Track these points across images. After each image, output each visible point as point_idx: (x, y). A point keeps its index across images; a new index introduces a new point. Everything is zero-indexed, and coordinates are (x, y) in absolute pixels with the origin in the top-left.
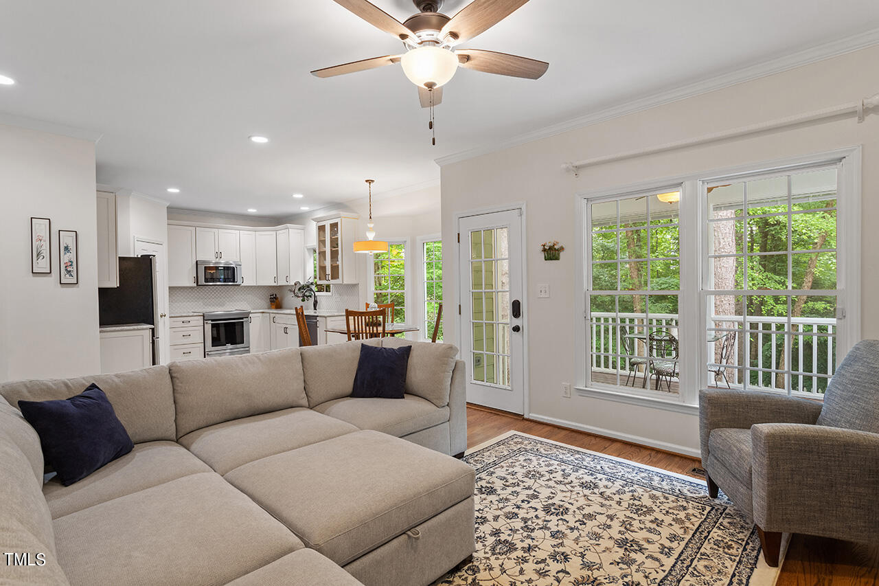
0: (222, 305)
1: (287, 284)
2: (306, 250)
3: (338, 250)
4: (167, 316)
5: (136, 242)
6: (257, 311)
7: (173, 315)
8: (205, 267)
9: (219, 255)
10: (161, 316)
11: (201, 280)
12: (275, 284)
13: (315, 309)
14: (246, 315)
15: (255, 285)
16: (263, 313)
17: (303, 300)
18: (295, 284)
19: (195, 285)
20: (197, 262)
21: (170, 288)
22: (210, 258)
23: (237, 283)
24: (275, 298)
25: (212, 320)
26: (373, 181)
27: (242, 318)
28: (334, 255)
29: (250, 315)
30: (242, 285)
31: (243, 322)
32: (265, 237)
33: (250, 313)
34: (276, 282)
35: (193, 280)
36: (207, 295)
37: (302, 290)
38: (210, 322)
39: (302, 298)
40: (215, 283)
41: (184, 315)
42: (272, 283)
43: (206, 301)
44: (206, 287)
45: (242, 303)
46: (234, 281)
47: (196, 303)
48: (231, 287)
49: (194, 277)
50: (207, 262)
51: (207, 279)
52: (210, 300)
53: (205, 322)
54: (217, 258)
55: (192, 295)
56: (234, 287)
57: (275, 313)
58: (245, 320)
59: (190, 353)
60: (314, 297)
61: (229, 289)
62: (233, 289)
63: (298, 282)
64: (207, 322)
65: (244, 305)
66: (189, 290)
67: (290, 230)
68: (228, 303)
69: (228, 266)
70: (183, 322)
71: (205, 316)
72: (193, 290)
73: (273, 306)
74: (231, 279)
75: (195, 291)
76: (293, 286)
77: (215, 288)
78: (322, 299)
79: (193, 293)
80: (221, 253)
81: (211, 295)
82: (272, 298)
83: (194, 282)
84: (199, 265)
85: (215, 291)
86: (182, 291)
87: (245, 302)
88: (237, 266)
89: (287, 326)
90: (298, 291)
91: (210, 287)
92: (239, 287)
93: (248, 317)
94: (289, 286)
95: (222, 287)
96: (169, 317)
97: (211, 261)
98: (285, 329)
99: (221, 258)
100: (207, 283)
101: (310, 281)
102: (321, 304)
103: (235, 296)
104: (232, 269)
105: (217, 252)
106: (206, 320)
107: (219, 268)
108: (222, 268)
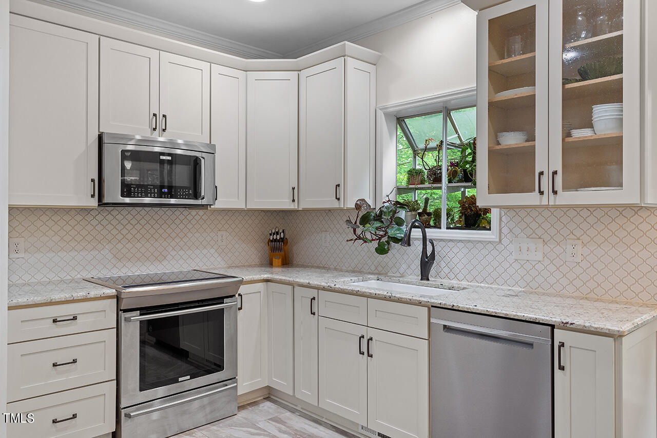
1: (335, 205)
2: (381, 114)
6: (257, 277)
7: (22, 300)
8: (123, 152)
9: (159, 122)
11: (113, 193)
12: (293, 206)
13: (425, 276)
14: (229, 291)
15: (243, 206)
16: (267, 281)
17: (381, 250)
18: (358, 207)
19: (94, 203)
20: (100, 138)
22: (135, 130)
23: (204, 202)
24: (282, 240)
25: (144, 310)
27: (220, 300)
29: (242, 289)
30: (218, 205)
31: (222, 310)
33: (241, 282)
34: (294, 201)
35: (88, 188)
36: (124, 232)
37: (378, 224)
38: (136, 317)
39: (375, 244)
40: (147, 200)
41: (57, 297)
42: (285, 204)
43: (120, 246)
44: (125, 211)
45: (205, 251)
46: (196, 195)
47: (95, 253)
48: (186, 212)
49: (93, 180)
50: (127, 138)
51: (127, 189)
52: (129, 246)
53: (124, 315)
54: (154, 129)
55: (84, 233)
56: (194, 212)
57: (318, 288)
58: (227, 303)
59: (75, 416)
60: (421, 242)
61: (182, 217)
62: (190, 217)
63: (363, 200)
64: (128, 315)
65: (219, 259)
66: (79, 218)
67: (349, 60)
68: (173, 253)
69: (179, 152)
70: (55, 321)
71: (118, 298)
72: (89, 218)
73: (277, 261)
74: (189, 188)
75: (94, 222)
76: (349, 210)
77: (143, 211)
78: (447, 249)
79: (89, 227)
80: (164, 116)
81: (134, 232)
82: (275, 240)
83: (93, 196)
84: (106, 148)
85: (143, 222)
86: (56, 218)
87: (212, 251)
88: (204, 155)
89: (371, 333)
90: (365, 220)
91: (134, 211)
92: (201, 212)
93: (234, 296)
94: (341, 210)
95: (161, 211)
96: (10, 308)
97: (138, 137)
98: (364, 342)
99: (164, 130)
100: (127, 200)
101: (392, 198)
102: (443, 264)
103: (190, 235)
104: (195, 163)
105: (155, 115)
106: (125, 311)
107: (162, 157)
108: (169, 158)
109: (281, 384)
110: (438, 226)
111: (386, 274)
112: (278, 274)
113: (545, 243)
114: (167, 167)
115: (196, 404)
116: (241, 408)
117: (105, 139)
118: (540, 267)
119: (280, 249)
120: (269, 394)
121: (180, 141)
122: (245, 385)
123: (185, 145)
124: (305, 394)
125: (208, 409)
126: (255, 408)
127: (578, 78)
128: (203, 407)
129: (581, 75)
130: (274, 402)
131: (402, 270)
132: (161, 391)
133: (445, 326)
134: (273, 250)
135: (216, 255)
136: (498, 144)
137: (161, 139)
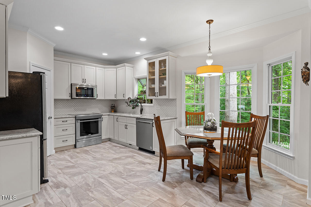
0: (85, 110)
1: (123, 98)
3: (166, 77)
4: (53, 118)
5: (31, 66)
6: (106, 114)
7: (57, 117)
8: (76, 88)
9: (84, 81)
10: (49, 118)
11: (74, 96)
12: (115, 99)
13: (141, 113)
14: (100, 117)
15: (104, 99)
16: (109, 115)
17: (133, 108)
18: (128, 99)
19: (70, 98)
20: (71, 84)
21: (55, 100)
22: (79, 82)
23: (94, 98)
24: (114, 106)
25: (81, 120)
26: (212, 21)
27: (98, 119)
28: (162, 80)
29: (103, 117)
30: (98, 98)
31: (98, 121)
32: (111, 71)
33: (102, 115)
34: (115, 97)
35: (69, 95)
36: (77, 104)
37: (133, 103)
38: (79, 121)
39: (132, 107)
40: (82, 97)
41: (63, 117)
42: (113, 98)
43: (76, 107)
44: (77, 100)
45: (95, 109)
46: (93, 96)
47: (70, 109)
48: (91, 100)
49: (70, 93)
50: (77, 85)
51: (77, 95)
52: (78, 107)
53: (76, 121)
54: (83, 82)
55: (68, 104)
56: (93, 100)
57: (118, 116)
58: (99, 119)
59: (67, 140)
60: (140, 106)
61: (90, 101)
62: (92, 101)
63: (130, 97)
64: (77, 121)
65: (99, 111)
66: (66, 101)
67: (126, 67)
68: (88, 109)
69: (89, 87)
70: (63, 121)
71: (75, 117)
72: (69, 101)
73: (113, 111)
74: (91, 95)
75: (70, 102)
76: (127, 99)
77: (81, 100)
78: (145, 108)
79: (69, 103)
80: (85, 79)
81: (79, 104)
82: (112, 106)
83: (70, 97)
84: (73, 87)
85: (81, 102)
86: (62, 101)
87: (97, 109)
88: (94, 88)
89: (127, 124)
90: (130, 102)
91: (79, 100)
92: (94, 100)
93: (101, 118)
94: (124, 100)
95: (85, 100)
96: (54, 119)
97: (80, 84)
98: (126, 126)
99: (85, 82)
100: (77, 97)
101: (136, 97)
102: (145, 111)
103: (92, 105)
104: (92, 89)
105: (83, 79)
106: (77, 120)
107: (85, 88)
108: (86, 88)
109: (112, 137)
110: (145, 103)
111: (135, 113)
112: (113, 114)
113: (161, 106)
114: (86, 90)
115: (93, 140)
116: (102, 142)
117: (72, 85)
118: (160, 111)
119: (113, 108)
120: (110, 140)
121: (89, 85)
122: (104, 137)
123: (91, 85)
124: (116, 138)
125: (95, 141)
126: (106, 142)
127: (163, 75)
128: (94, 141)
129: (163, 74)
130: (110, 141)
131: (138, 113)
132: (85, 137)
133: (139, 121)
134: (112, 108)
135: (98, 110)
136: (152, 87)
137: (85, 84)
